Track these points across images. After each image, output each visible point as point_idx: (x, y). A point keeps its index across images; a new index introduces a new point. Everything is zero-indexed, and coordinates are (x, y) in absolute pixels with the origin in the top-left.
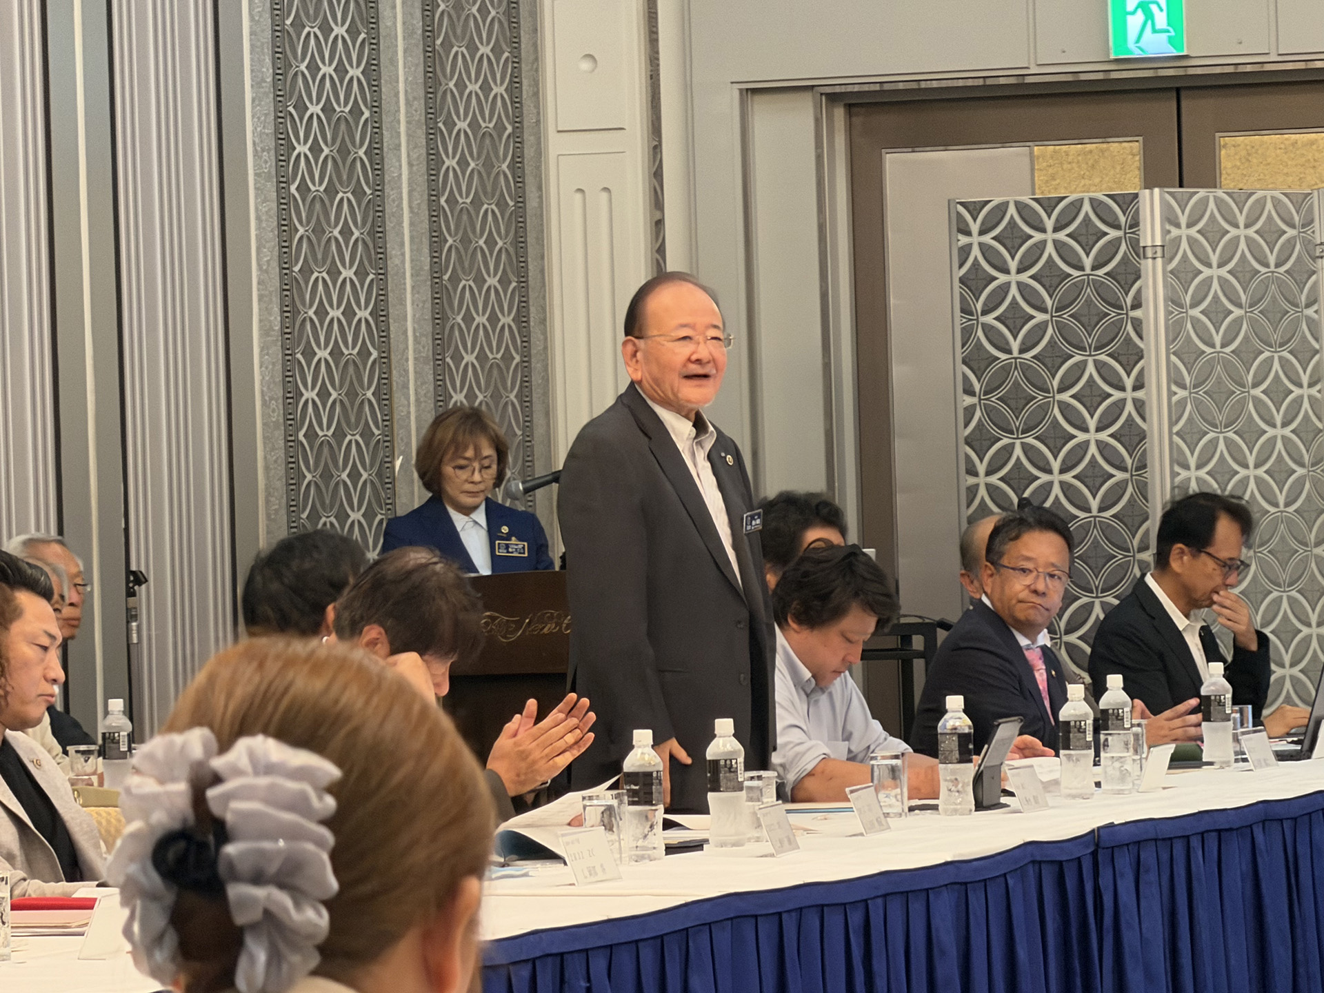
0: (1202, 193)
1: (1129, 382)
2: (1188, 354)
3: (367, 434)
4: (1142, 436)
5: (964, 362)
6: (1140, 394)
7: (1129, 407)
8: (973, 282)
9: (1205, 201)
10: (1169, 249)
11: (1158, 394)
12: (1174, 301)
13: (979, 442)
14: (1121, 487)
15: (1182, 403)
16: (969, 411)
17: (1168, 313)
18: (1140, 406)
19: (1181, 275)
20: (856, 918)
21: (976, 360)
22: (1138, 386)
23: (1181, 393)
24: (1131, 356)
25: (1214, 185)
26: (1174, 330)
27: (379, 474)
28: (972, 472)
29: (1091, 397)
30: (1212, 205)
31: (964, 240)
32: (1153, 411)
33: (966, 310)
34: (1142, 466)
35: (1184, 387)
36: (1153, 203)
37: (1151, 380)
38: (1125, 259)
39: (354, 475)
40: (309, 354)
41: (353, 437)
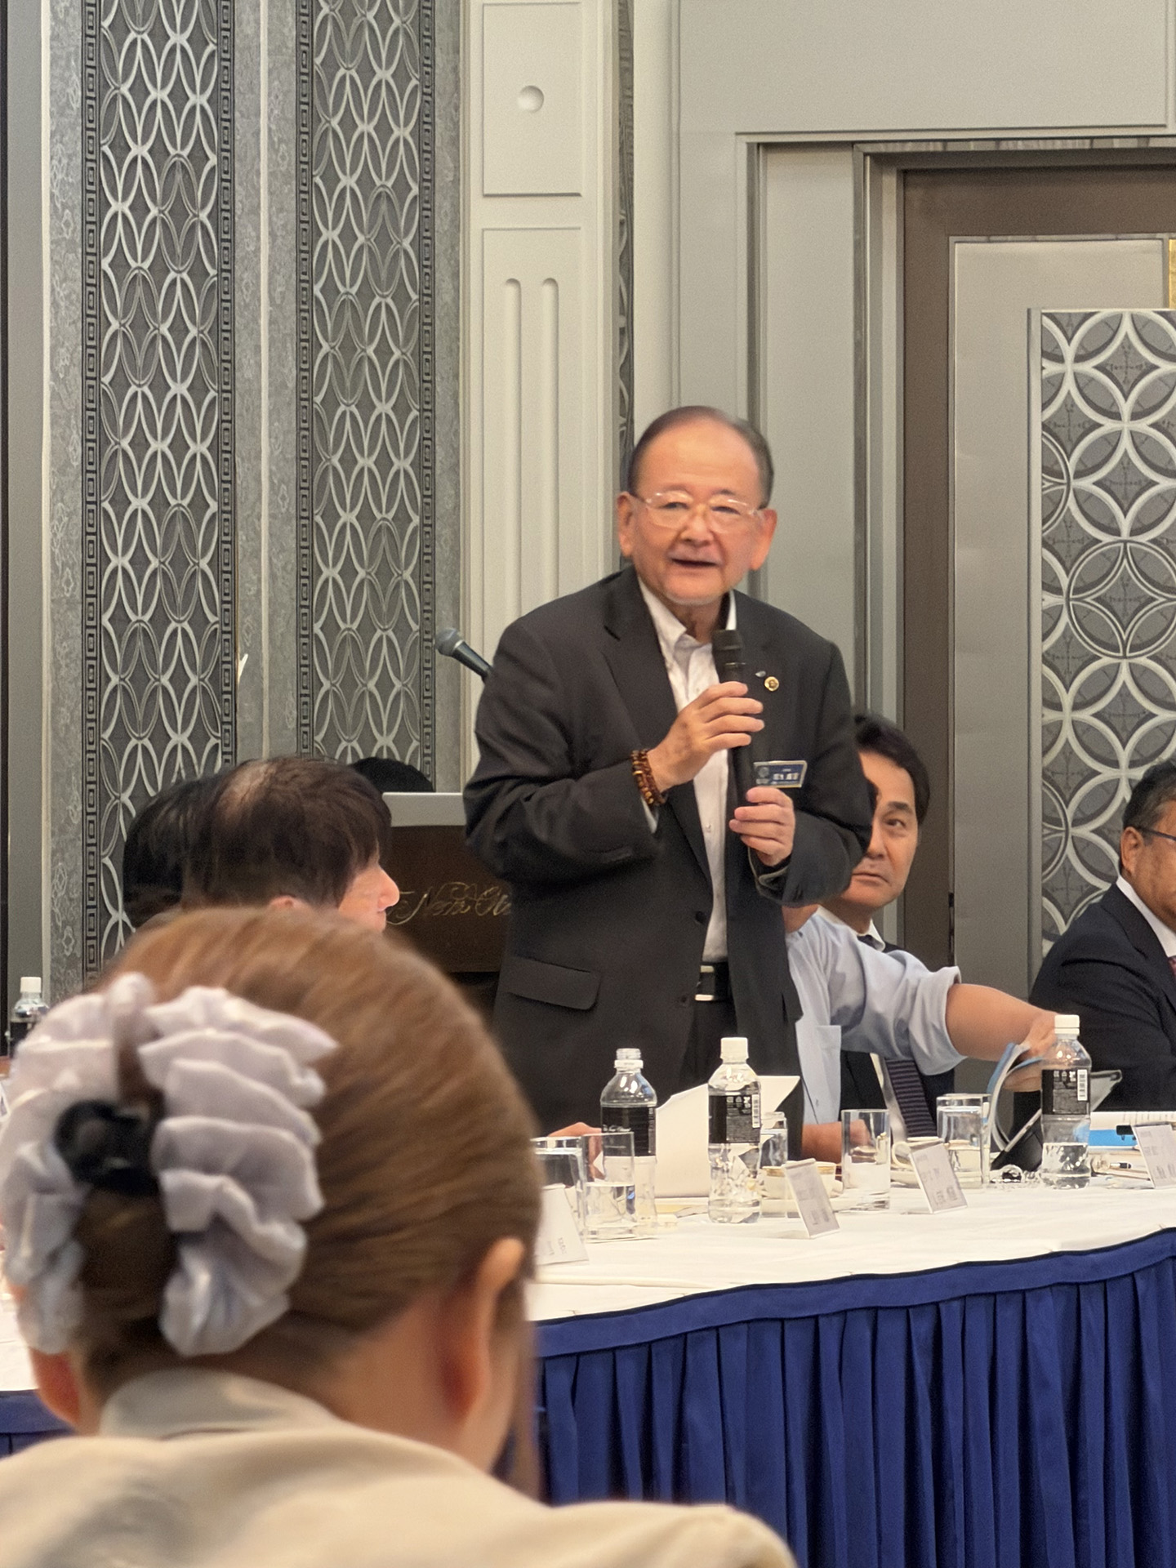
3: (198, 621)
5: (1045, 544)
8: (1064, 432)
13: (1064, 661)
16: (1052, 616)
21: (1063, 543)
27: (214, 679)
28: (1053, 703)
31: (1051, 368)
39: (179, 679)
40: (120, 502)
41: (179, 624)
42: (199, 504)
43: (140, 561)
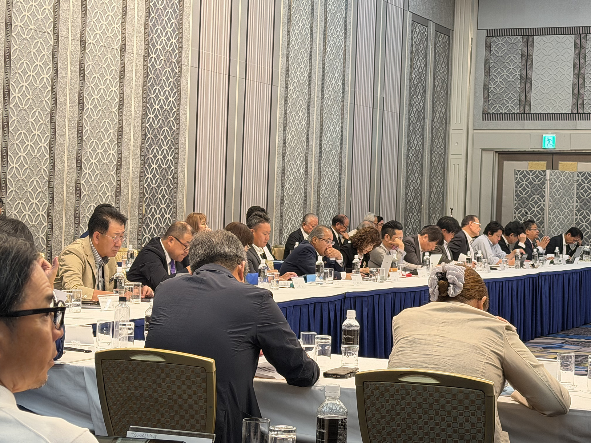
0: (556, 171)
1: (542, 201)
2: (552, 197)
4: (544, 209)
5: (516, 196)
6: (544, 203)
7: (542, 205)
8: (518, 183)
9: (557, 172)
10: (550, 180)
11: (547, 203)
12: (551, 188)
13: (517, 209)
14: (540, 218)
15: (551, 205)
16: (516, 204)
17: (550, 190)
18: (544, 205)
19: (552, 184)
20: (501, 284)
21: (517, 196)
22: (544, 201)
23: (551, 203)
24: (543, 196)
25: (558, 169)
26: (550, 193)
27: (419, 208)
28: (515, 213)
29: (536, 203)
30: (558, 173)
31: (517, 176)
32: (546, 205)
33: (516, 187)
34: (543, 214)
35: (551, 202)
36: (548, 172)
37: (546, 200)
38: (543, 181)
40: (410, 188)
41: (416, 201)
42: (418, 188)
43: (411, 194)
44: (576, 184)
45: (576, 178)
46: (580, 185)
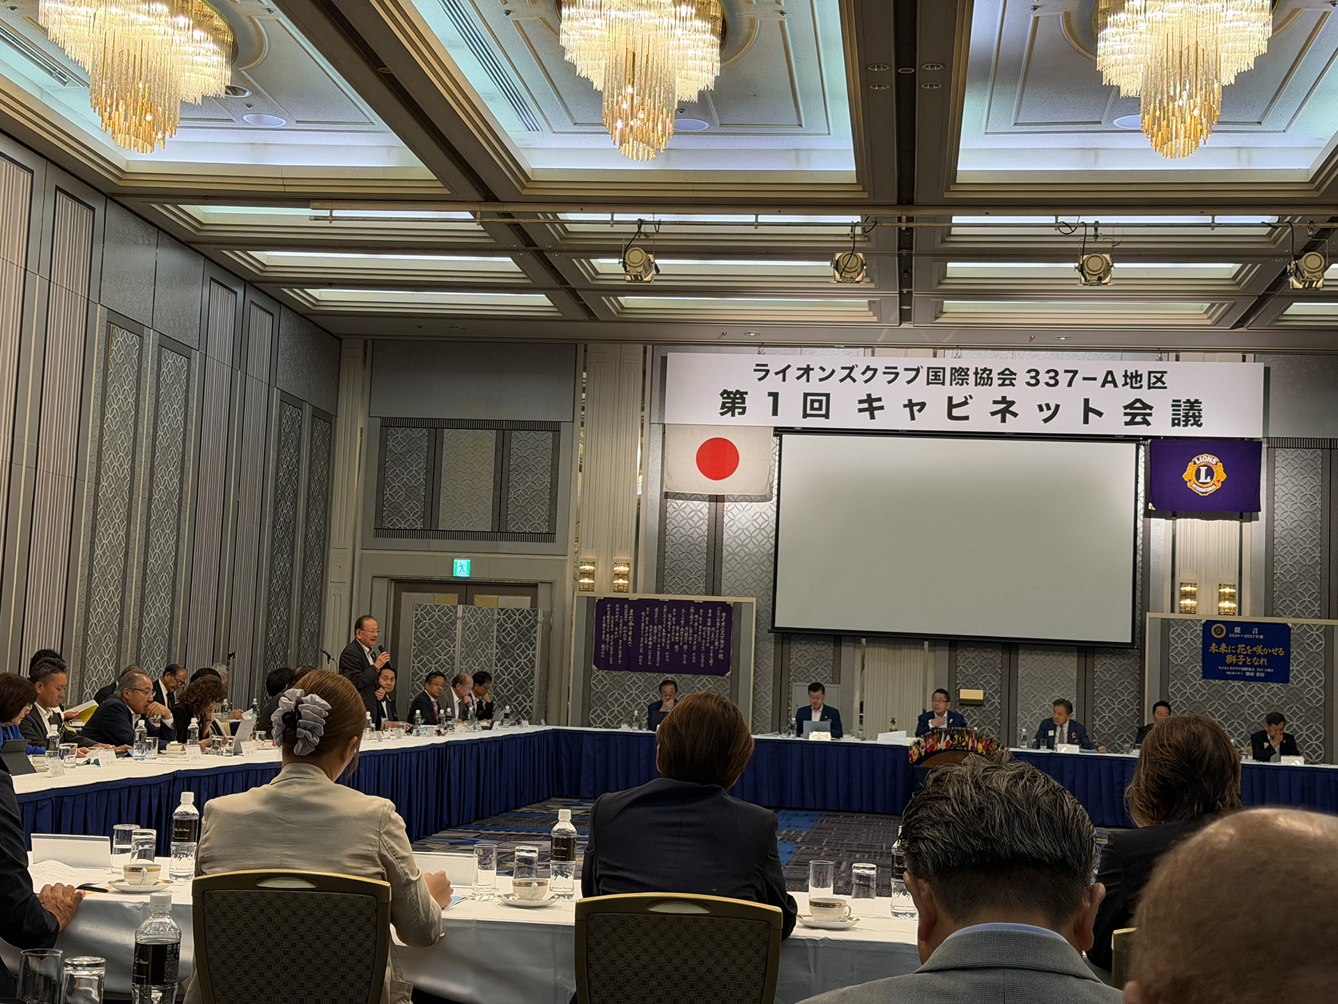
0: (471, 606)
1: (452, 646)
2: (465, 641)
3: (283, 645)
4: (454, 658)
5: (415, 639)
6: (454, 649)
7: (452, 652)
8: (418, 622)
9: (471, 608)
10: (463, 617)
11: (458, 649)
12: (463, 629)
13: (416, 656)
17: (462, 632)
18: (454, 651)
19: (465, 624)
21: (417, 639)
22: (454, 647)
24: (453, 640)
25: (473, 605)
26: (463, 636)
28: (414, 663)
29: (443, 649)
30: (473, 609)
32: (456, 652)
33: (416, 628)
34: (453, 664)
35: (463, 647)
36: (460, 608)
37: (456, 646)
38: (453, 620)
39: (279, 654)
40: (272, 626)
41: (280, 645)
42: (284, 627)
43: (274, 635)
44: (496, 624)
45: (496, 617)
46: (501, 626)
